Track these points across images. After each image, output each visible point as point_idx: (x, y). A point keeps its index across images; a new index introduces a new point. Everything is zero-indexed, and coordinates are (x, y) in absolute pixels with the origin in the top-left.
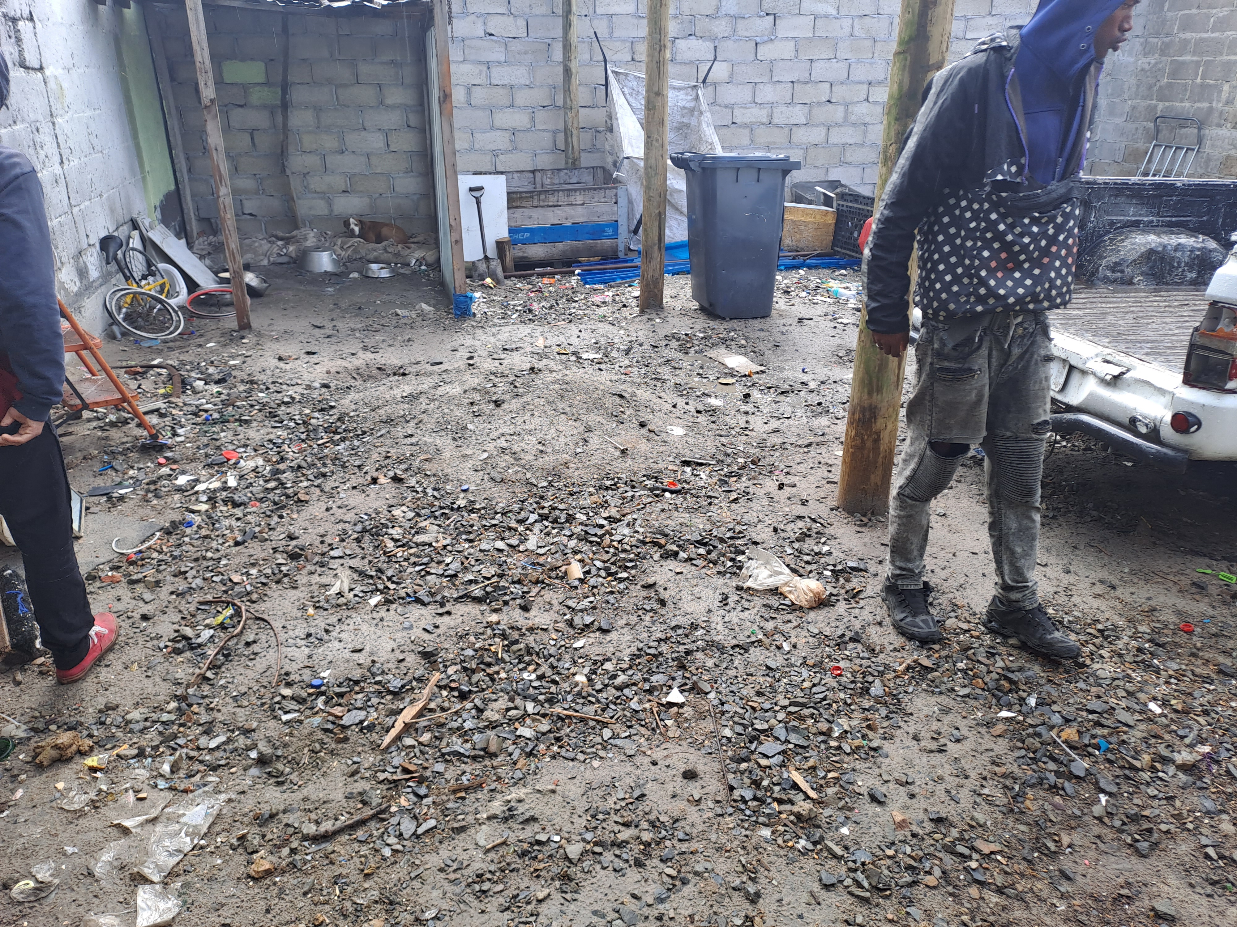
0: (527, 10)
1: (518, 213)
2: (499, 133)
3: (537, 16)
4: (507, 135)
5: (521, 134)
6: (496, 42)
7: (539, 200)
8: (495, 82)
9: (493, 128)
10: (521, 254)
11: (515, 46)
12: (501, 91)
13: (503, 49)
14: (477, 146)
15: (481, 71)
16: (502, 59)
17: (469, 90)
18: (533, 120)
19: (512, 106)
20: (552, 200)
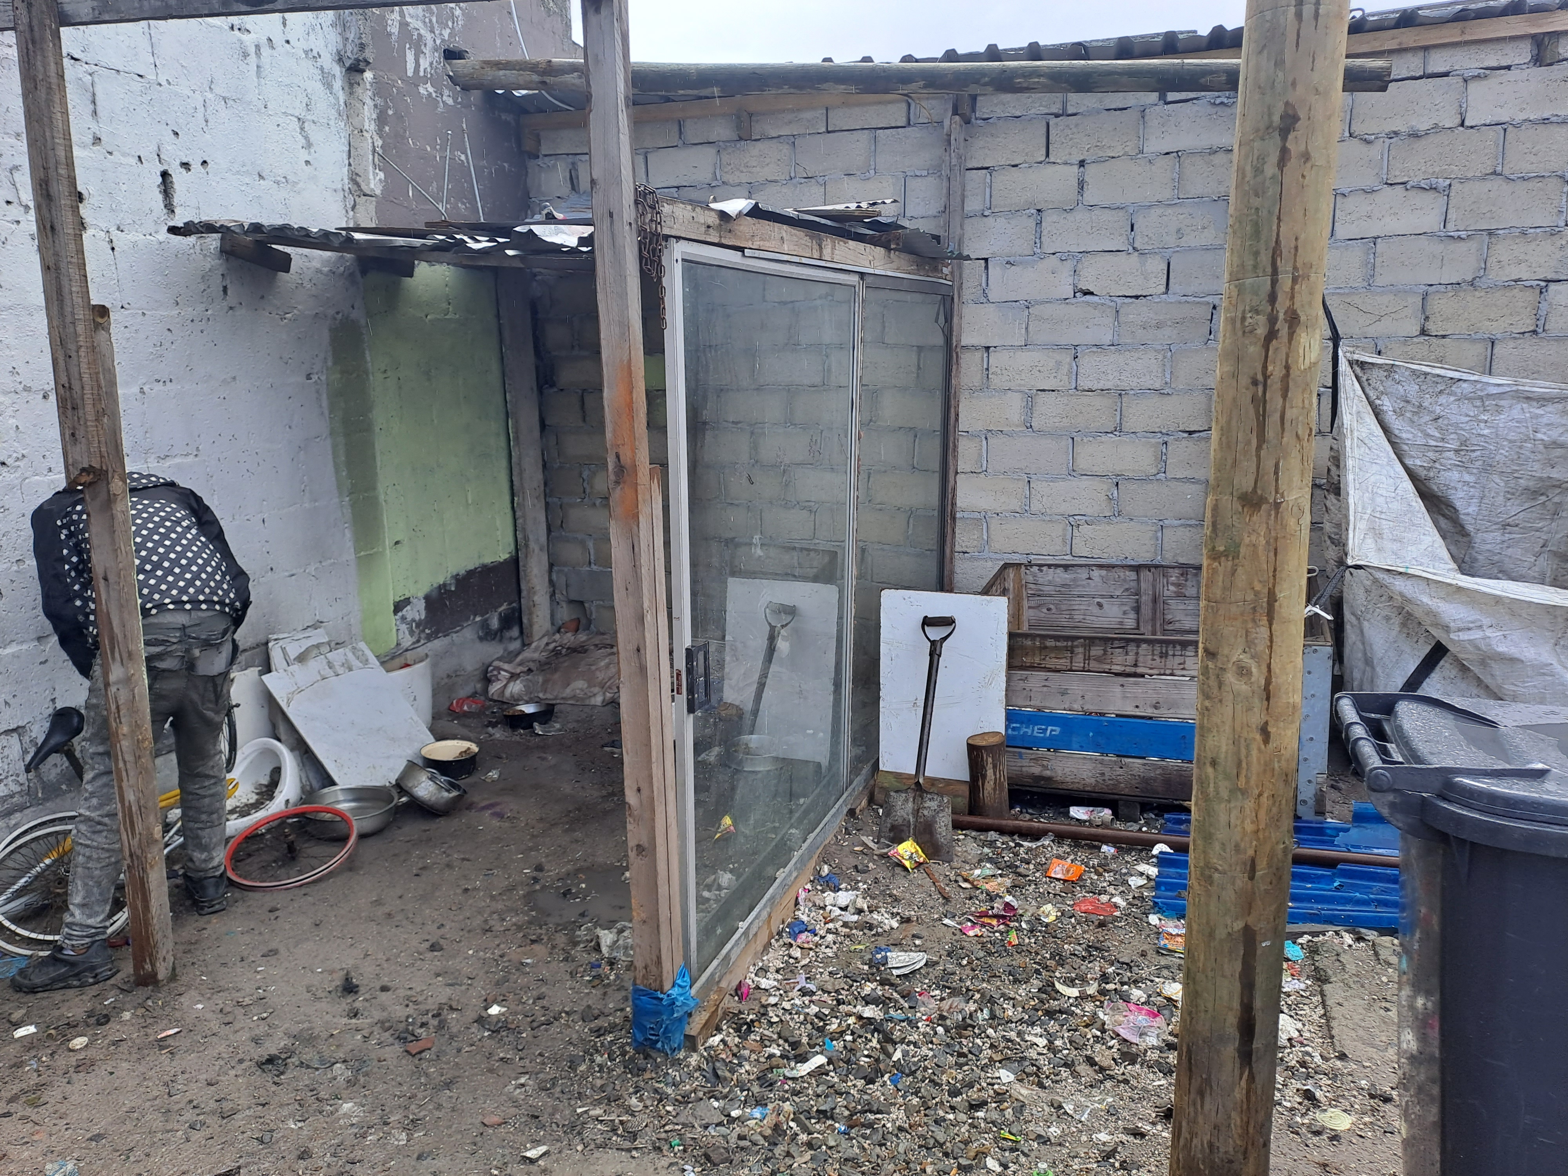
0: (1171, 241)
1: (1036, 679)
2: (1085, 482)
3: (1191, 249)
4: (1103, 487)
5: (1132, 486)
6: (1095, 306)
7: (1087, 658)
8: (1085, 383)
9: (1073, 472)
10: (1036, 770)
11: (1134, 313)
12: (1098, 401)
13: (1109, 320)
14: (1036, 506)
15: (1059, 363)
16: (1107, 339)
17: (1030, 399)
18: (1162, 459)
19: (1118, 430)
20: (1120, 660)
